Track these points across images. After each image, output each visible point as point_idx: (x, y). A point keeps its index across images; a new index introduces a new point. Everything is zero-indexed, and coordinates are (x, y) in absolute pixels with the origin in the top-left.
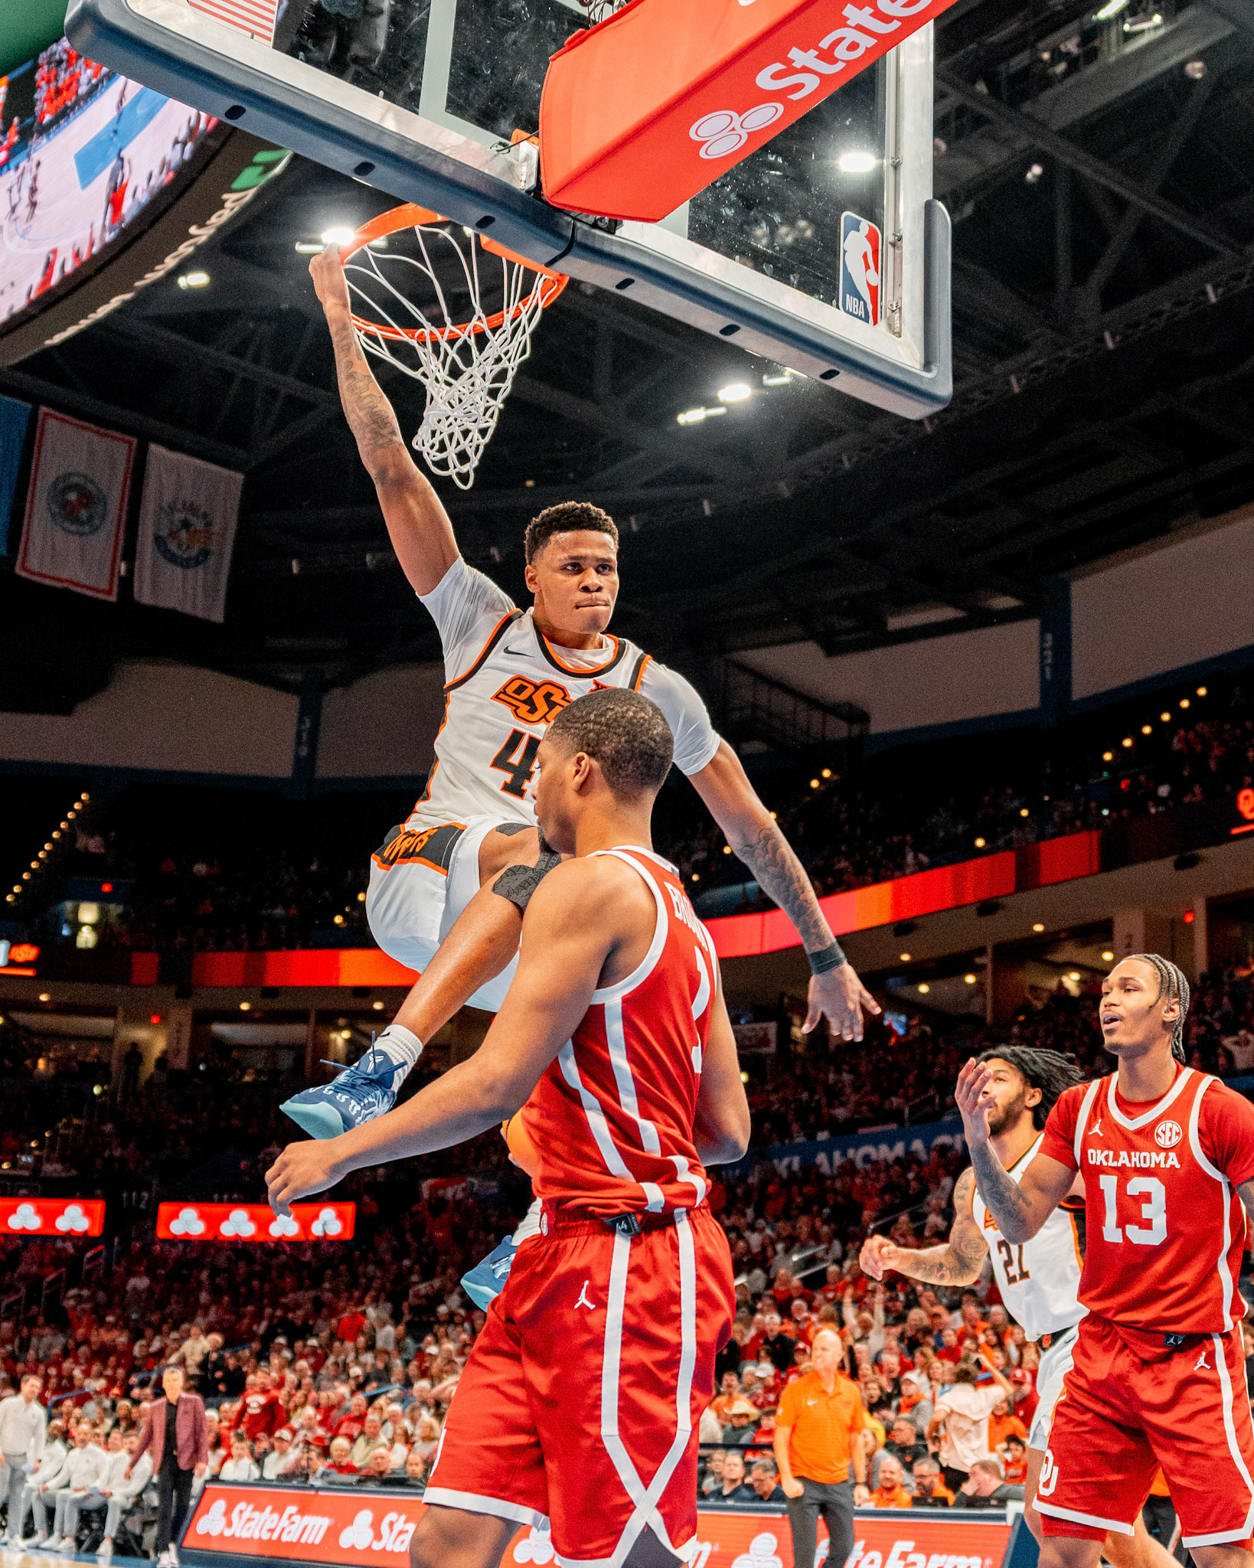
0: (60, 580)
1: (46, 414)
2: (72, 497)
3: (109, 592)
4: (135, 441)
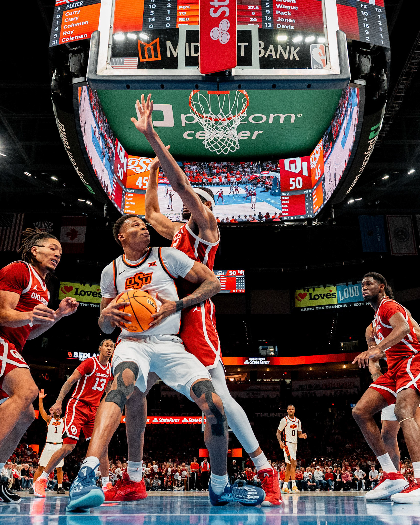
0: (402, 254)
1: (387, 217)
2: (400, 233)
3: (416, 253)
4: (411, 216)
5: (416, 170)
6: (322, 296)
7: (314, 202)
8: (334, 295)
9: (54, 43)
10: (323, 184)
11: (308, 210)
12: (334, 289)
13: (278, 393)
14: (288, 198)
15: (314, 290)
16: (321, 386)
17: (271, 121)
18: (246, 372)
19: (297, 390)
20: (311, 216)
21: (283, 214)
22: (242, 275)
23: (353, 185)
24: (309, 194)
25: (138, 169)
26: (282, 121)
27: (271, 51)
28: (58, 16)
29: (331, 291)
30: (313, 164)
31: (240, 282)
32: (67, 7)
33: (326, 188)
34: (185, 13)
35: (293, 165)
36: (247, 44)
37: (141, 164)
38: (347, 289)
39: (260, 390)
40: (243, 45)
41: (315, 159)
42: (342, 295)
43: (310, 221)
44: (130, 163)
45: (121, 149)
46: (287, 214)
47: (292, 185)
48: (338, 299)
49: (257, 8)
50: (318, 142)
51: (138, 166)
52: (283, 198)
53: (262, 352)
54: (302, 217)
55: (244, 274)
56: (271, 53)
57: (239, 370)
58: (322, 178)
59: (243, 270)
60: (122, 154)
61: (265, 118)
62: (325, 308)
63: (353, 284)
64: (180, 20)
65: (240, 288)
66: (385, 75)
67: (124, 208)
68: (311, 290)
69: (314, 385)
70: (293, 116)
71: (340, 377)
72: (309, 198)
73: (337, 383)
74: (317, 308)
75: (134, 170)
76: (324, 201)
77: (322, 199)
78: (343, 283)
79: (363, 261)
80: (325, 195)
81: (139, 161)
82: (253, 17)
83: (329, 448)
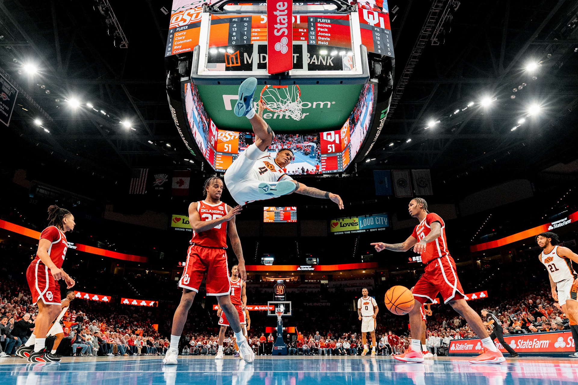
0: (403, 196)
1: (393, 171)
2: (401, 182)
4: (409, 170)
5: (412, 139)
6: (349, 224)
7: (343, 161)
8: (356, 224)
9: (168, 54)
10: (349, 149)
11: (339, 167)
12: (356, 220)
13: (319, 289)
14: (326, 158)
15: (343, 220)
16: (348, 285)
17: (314, 107)
18: (297, 275)
19: (332, 288)
20: (341, 171)
21: (323, 169)
22: (295, 210)
23: (369, 150)
24: (340, 156)
25: (225, 139)
26: (322, 107)
27: (314, 60)
28: (171, 36)
29: (355, 221)
30: (343, 135)
31: (294, 215)
32: (177, 30)
33: (351, 152)
34: (257, 34)
35: (329, 136)
36: (298, 55)
37: (227, 135)
38: (366, 220)
39: (306, 287)
40: (296, 55)
41: (344, 132)
42: (362, 223)
43: (341, 174)
44: (219, 135)
45: (213, 125)
46: (325, 169)
47: (329, 150)
48: (360, 226)
49: (305, 30)
50: (346, 121)
51: (225, 137)
52: (322, 159)
53: (308, 262)
54: (335, 171)
55: (296, 210)
56: (314, 61)
57: (293, 274)
58: (349, 145)
59: (295, 207)
60: (214, 129)
61: (310, 105)
62: (351, 232)
63: (370, 216)
64: (253, 38)
65: (294, 219)
66: (391, 76)
67: (215, 165)
68: (341, 220)
69: (343, 284)
70: (329, 103)
71: (361, 279)
72: (340, 158)
73: (359, 283)
74: (345, 232)
75: (222, 139)
76: (350, 160)
77: (349, 159)
78: (362, 216)
79: (376, 201)
80: (351, 156)
81: (226, 133)
82: (303, 36)
83: (354, 327)
